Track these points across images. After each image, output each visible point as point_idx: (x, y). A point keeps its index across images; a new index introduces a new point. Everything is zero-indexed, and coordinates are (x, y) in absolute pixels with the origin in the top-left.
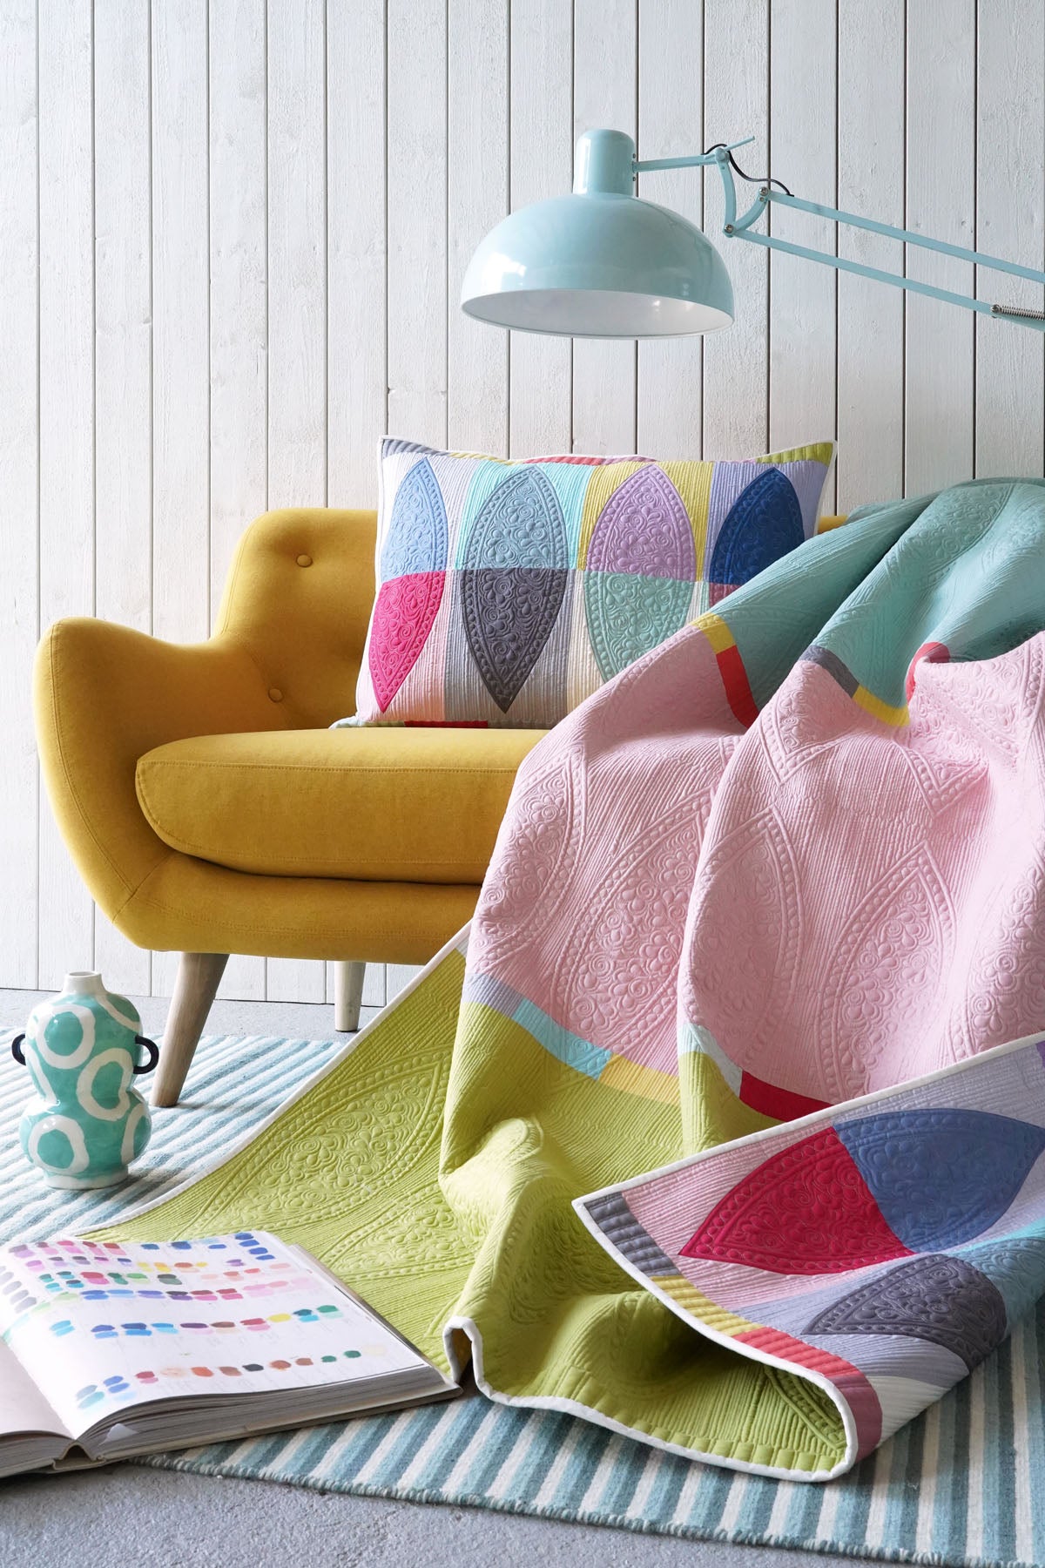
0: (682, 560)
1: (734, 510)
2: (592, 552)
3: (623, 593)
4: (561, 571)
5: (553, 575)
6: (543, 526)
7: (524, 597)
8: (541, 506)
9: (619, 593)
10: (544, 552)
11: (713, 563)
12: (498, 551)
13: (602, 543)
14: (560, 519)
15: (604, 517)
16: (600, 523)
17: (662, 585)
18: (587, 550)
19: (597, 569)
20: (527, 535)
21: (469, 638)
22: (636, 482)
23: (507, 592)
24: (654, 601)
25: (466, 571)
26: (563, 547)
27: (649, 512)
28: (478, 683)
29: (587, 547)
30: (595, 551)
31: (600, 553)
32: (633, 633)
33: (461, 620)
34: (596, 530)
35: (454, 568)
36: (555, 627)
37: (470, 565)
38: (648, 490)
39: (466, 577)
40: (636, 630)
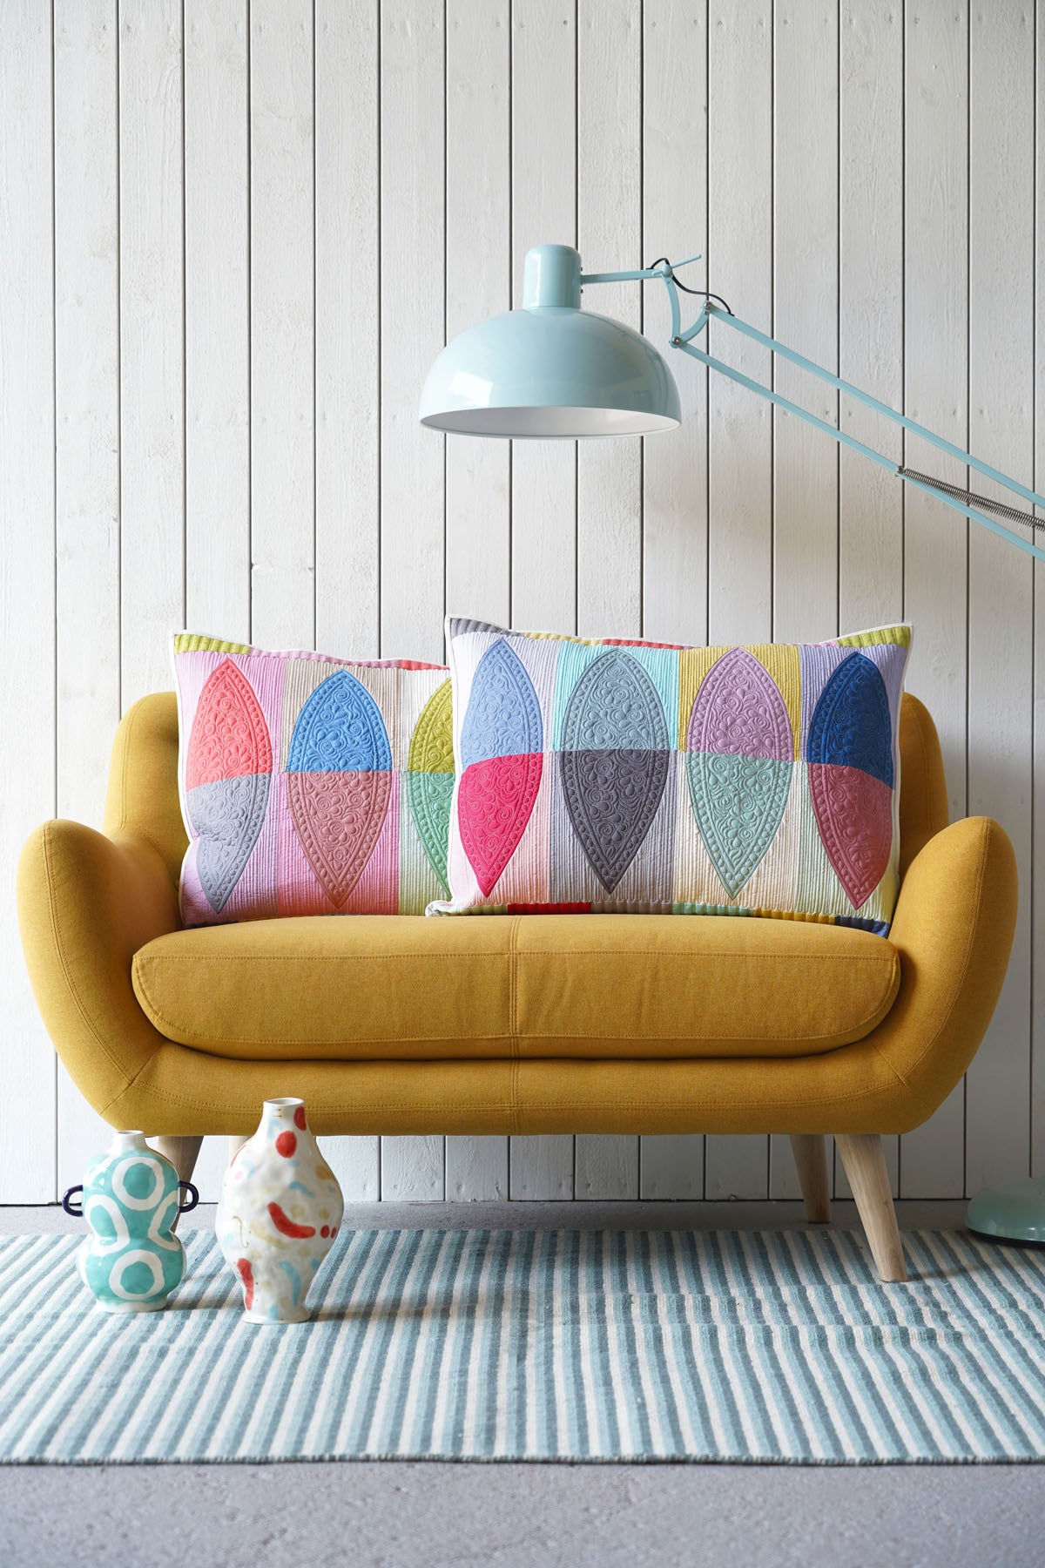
0: (780, 741)
1: (826, 691)
2: (691, 733)
3: (725, 773)
4: (662, 752)
5: (655, 757)
6: (640, 707)
7: (627, 778)
8: (635, 688)
9: (721, 774)
10: (643, 733)
11: (810, 744)
12: (596, 733)
13: (701, 724)
14: (657, 700)
15: (700, 699)
16: (698, 705)
17: (762, 765)
18: (687, 731)
19: (698, 749)
20: (625, 716)
21: (573, 819)
22: (727, 664)
23: (609, 773)
24: (756, 782)
25: (564, 752)
26: (663, 728)
27: (744, 693)
28: (584, 864)
29: (687, 729)
30: (695, 733)
31: (700, 734)
32: (737, 812)
33: (563, 802)
34: (694, 711)
35: (551, 749)
36: (660, 807)
37: (568, 746)
38: (741, 672)
39: (565, 758)
40: (740, 809)
